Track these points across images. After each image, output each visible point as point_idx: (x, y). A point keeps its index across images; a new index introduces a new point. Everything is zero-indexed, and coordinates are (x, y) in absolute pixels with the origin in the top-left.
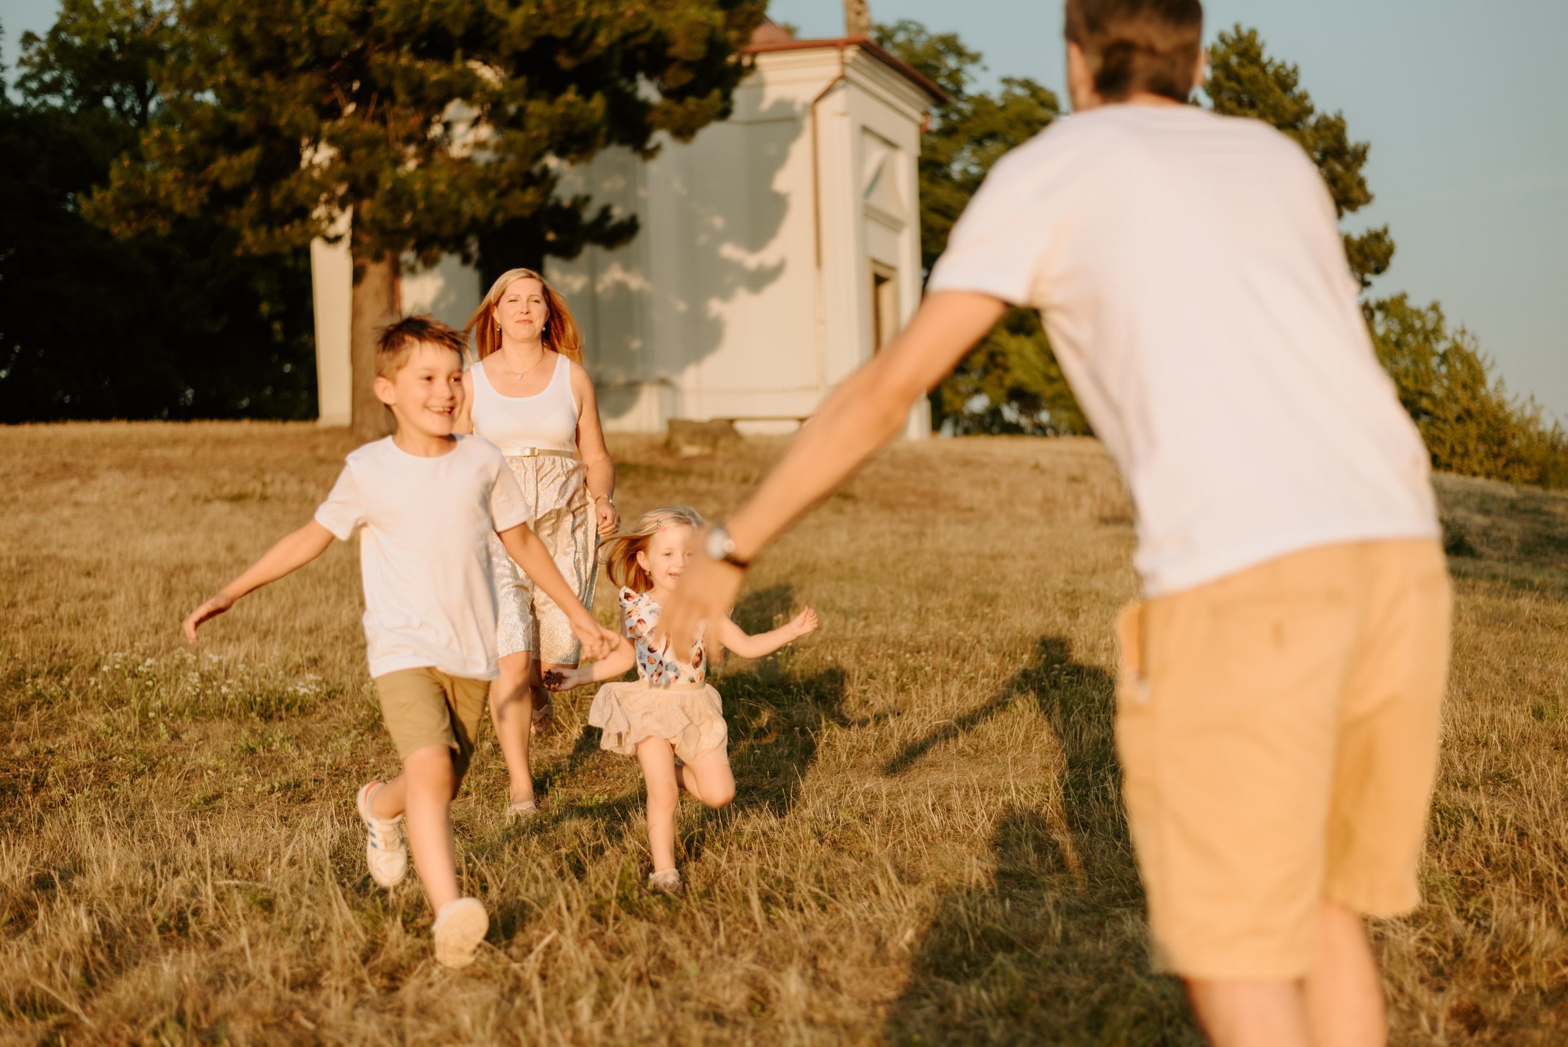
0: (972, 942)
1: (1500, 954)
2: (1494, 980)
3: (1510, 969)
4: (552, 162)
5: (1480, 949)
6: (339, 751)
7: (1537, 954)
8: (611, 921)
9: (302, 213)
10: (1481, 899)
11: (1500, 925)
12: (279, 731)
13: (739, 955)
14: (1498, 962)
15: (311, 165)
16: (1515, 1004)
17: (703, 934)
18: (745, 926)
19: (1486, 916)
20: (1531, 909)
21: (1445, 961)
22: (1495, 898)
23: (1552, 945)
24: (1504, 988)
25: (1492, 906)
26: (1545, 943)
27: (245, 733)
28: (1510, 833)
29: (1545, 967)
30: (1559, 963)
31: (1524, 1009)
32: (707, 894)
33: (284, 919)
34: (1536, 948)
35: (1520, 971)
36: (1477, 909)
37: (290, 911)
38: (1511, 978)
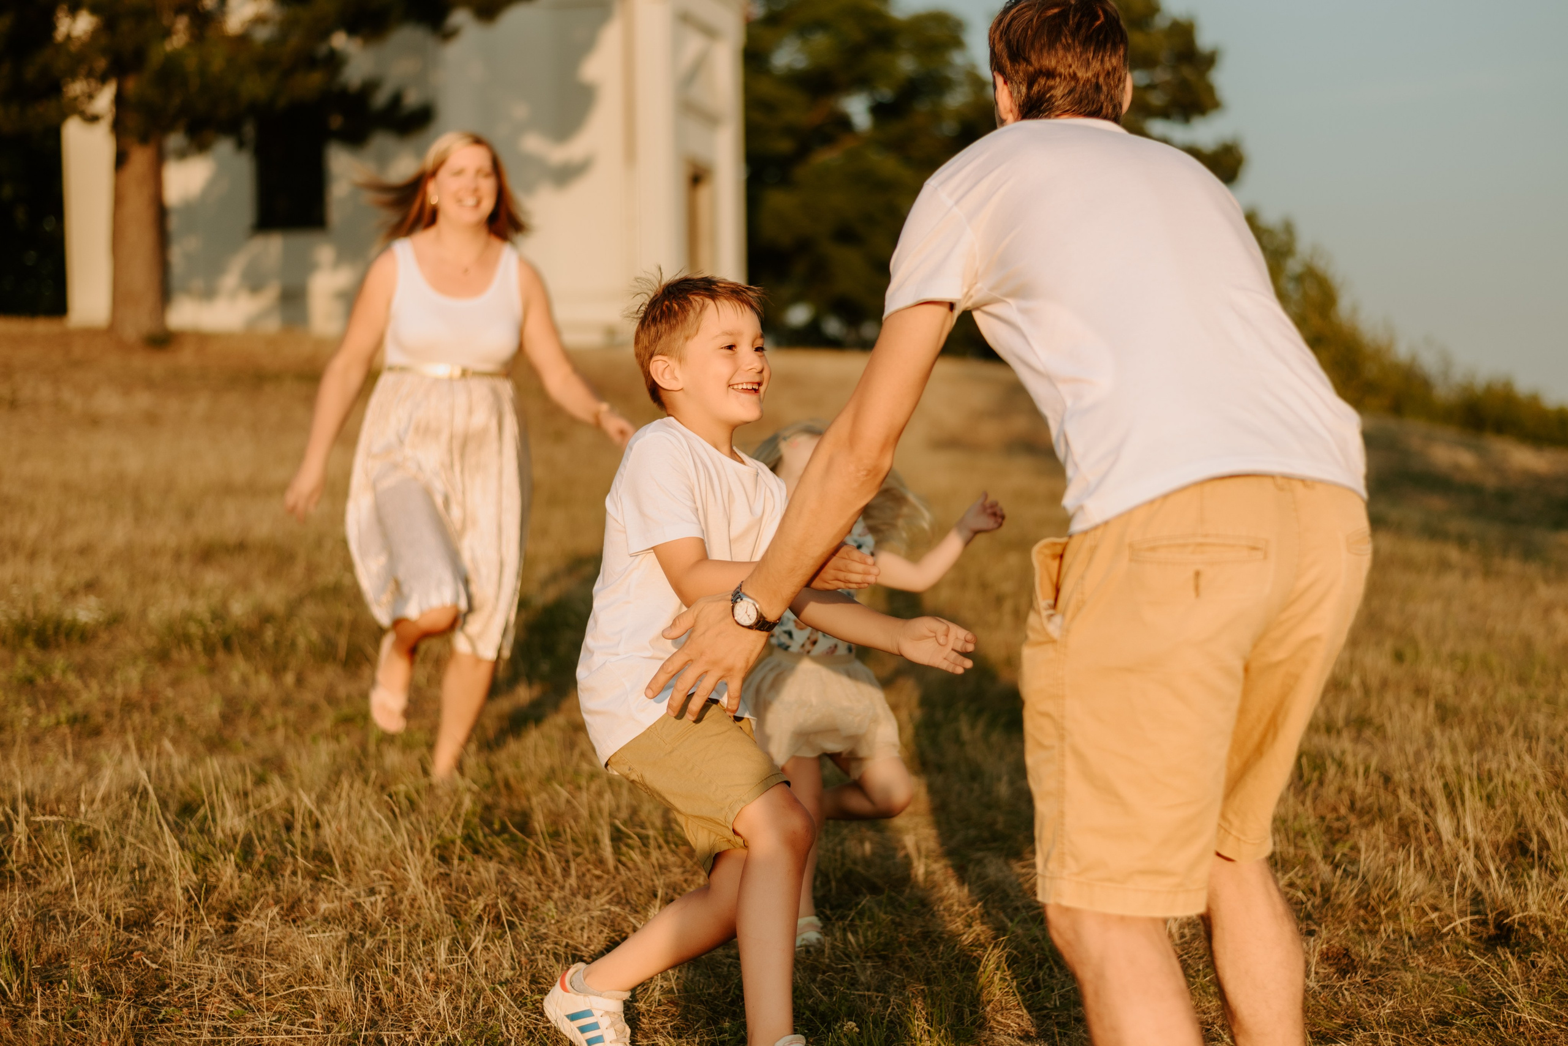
0: (833, 884)
1: (1368, 899)
2: (1362, 925)
3: (1378, 914)
4: (340, 41)
5: (1348, 893)
6: (127, 683)
7: (1405, 899)
8: (456, 862)
9: (53, 88)
10: (1348, 844)
11: (1369, 870)
12: (59, 662)
13: (593, 897)
14: (1366, 907)
15: (69, 37)
16: (1384, 948)
17: (554, 874)
18: (596, 867)
19: (1354, 862)
20: (1401, 855)
21: (1313, 905)
22: (1362, 846)
23: (1420, 890)
24: (1374, 933)
25: (1359, 851)
26: (1413, 888)
27: (21, 661)
28: (1374, 777)
29: (1412, 912)
30: (1427, 909)
31: (1394, 952)
32: (555, 835)
33: (107, 857)
34: (1404, 893)
35: (1388, 916)
36: (1344, 855)
37: (112, 849)
38: (1380, 923)
